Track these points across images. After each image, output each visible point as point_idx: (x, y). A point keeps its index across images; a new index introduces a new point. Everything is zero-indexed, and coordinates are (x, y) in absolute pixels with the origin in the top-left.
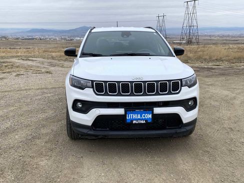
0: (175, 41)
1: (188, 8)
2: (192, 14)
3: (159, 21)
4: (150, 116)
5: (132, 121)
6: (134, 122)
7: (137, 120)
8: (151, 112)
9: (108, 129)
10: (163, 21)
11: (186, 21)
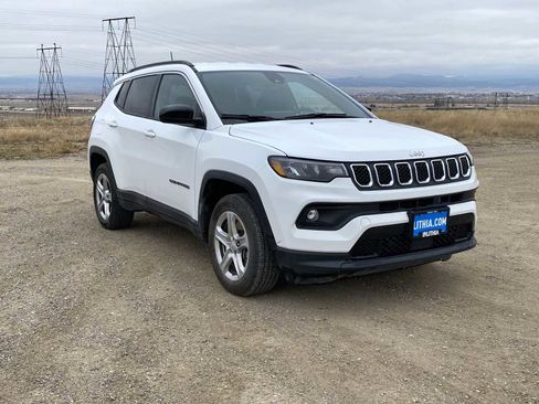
0: (72, 105)
1: (111, 34)
2: (122, 48)
3: (44, 60)
4: (443, 221)
5: (421, 234)
6: (425, 234)
7: (428, 230)
8: (446, 213)
9: (376, 255)
10: (55, 60)
11: (110, 61)
